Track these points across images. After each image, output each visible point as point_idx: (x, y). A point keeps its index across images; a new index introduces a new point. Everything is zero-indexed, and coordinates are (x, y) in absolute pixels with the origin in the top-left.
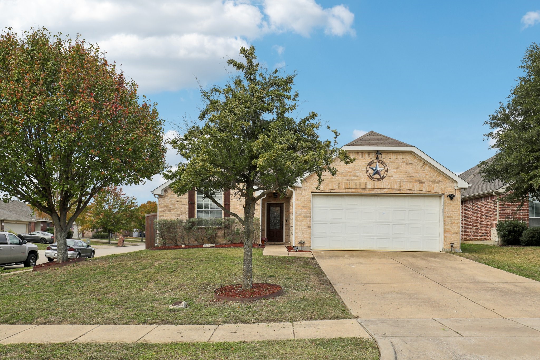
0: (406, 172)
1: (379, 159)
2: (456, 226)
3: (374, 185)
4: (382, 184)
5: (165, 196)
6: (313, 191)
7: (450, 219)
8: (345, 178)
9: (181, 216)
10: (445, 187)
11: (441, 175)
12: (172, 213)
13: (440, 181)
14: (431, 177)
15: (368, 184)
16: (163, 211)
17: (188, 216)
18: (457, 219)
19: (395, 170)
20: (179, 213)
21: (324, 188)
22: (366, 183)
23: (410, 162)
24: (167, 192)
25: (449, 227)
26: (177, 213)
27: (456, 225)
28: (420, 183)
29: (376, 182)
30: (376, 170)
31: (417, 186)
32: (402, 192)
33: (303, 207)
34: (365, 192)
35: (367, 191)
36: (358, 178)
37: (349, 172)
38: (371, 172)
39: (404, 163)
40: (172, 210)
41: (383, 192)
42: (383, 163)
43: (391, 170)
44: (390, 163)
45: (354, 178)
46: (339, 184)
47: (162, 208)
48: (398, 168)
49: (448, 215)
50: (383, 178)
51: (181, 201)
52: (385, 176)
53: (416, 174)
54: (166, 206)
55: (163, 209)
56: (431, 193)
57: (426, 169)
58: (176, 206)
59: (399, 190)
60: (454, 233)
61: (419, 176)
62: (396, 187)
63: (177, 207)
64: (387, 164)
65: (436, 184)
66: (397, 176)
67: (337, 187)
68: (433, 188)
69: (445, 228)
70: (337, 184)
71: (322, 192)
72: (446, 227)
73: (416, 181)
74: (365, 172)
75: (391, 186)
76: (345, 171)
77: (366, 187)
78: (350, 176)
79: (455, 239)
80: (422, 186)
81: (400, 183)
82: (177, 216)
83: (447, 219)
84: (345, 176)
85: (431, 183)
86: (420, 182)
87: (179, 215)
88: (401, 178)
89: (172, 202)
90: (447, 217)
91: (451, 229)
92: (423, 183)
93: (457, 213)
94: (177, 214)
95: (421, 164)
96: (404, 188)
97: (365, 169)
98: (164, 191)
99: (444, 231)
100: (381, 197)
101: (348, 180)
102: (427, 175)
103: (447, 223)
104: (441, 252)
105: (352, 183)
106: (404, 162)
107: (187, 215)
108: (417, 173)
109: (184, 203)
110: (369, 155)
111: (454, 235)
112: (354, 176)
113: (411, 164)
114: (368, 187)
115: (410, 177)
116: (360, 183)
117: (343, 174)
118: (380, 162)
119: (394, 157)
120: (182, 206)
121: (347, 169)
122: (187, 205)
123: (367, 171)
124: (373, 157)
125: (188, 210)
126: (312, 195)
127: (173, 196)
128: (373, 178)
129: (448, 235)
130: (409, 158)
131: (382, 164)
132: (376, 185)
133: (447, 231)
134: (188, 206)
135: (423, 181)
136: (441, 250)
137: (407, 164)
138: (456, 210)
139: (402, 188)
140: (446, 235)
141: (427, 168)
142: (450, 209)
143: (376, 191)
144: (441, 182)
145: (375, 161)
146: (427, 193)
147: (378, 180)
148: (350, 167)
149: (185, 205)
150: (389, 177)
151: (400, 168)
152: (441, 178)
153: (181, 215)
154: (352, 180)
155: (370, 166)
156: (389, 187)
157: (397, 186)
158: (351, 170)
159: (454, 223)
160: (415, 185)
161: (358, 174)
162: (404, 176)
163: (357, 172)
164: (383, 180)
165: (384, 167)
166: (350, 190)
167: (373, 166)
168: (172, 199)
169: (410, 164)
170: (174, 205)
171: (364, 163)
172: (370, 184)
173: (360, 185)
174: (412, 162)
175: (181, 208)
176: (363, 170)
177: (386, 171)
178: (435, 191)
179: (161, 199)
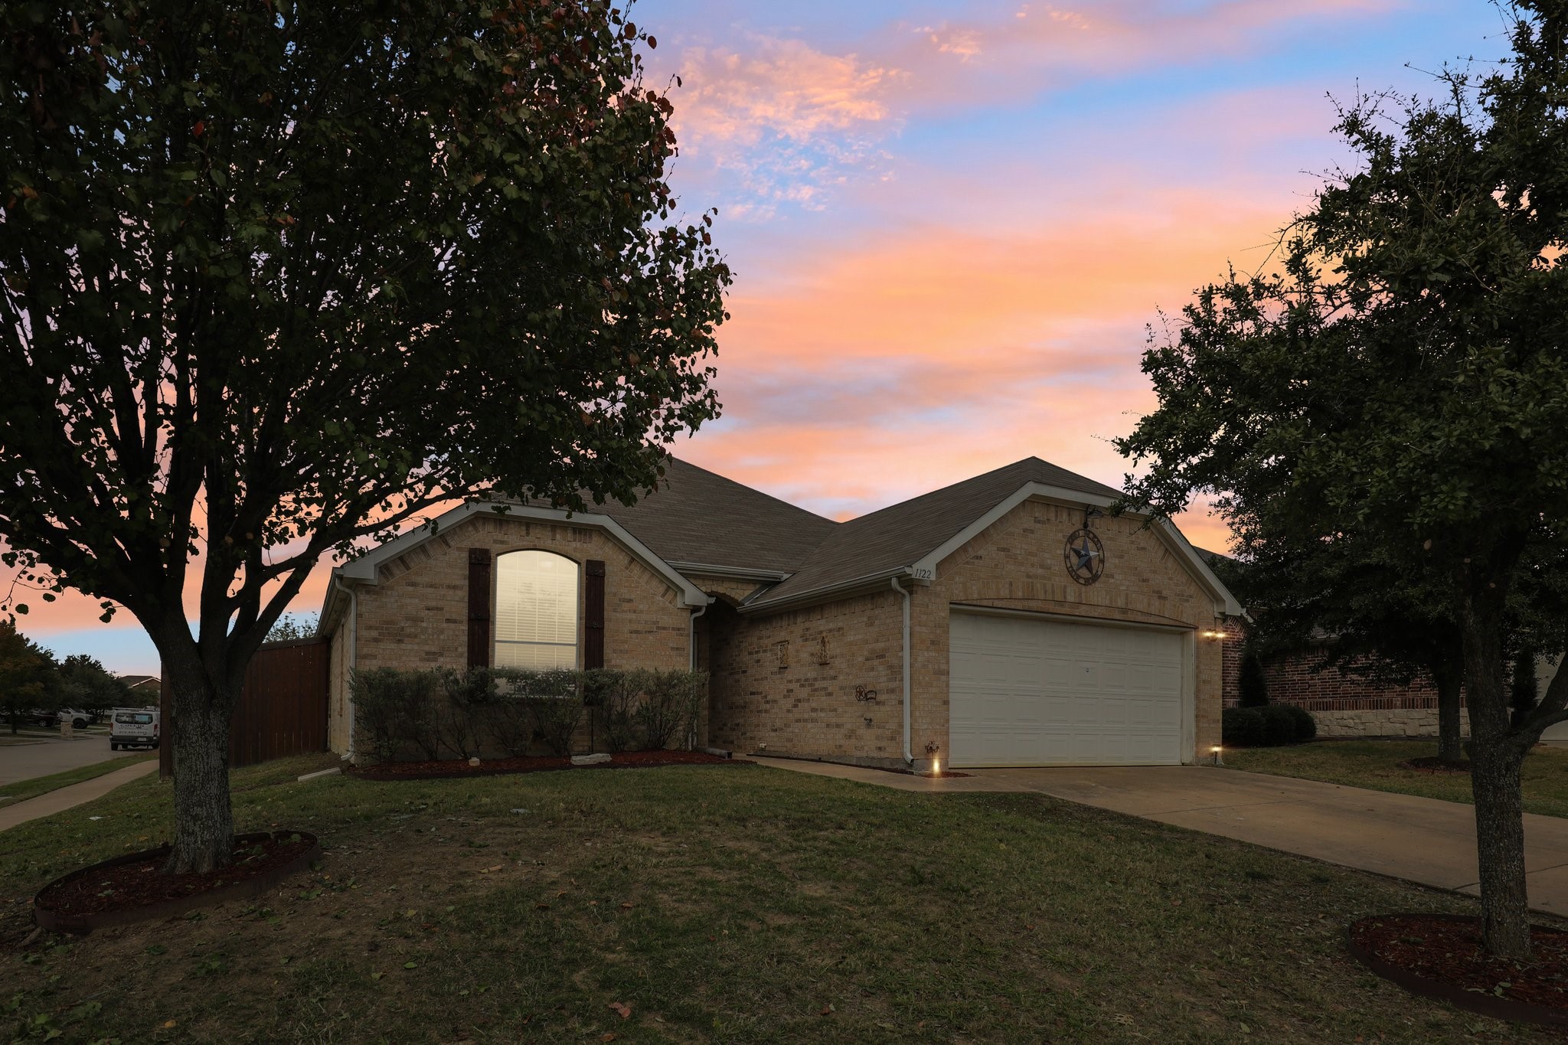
0: (1136, 568)
2: (1216, 704)
4: (1094, 593)
5: (383, 588)
6: (954, 599)
7: (1206, 687)
8: (1023, 569)
9: (441, 659)
10: (1200, 609)
11: (1193, 583)
12: (409, 647)
13: (1191, 596)
15: (1068, 590)
16: (376, 640)
17: (464, 661)
18: (1217, 687)
19: (1117, 561)
20: (433, 649)
21: (979, 594)
22: (1065, 587)
23: (1142, 545)
24: (392, 574)
25: (1205, 706)
26: (427, 648)
27: (1216, 701)
28: (1159, 597)
29: (1083, 588)
30: (1086, 555)
31: (1155, 605)
32: (1130, 616)
33: (933, 643)
34: (1063, 611)
35: (1066, 610)
36: (1049, 572)
37: (1031, 554)
38: (1074, 559)
40: (409, 636)
41: (1096, 615)
42: (1096, 540)
43: (1111, 560)
44: (1110, 541)
45: (1040, 571)
46: (1011, 584)
47: (371, 627)
49: (1203, 677)
50: (1095, 578)
51: (441, 609)
52: (1099, 573)
53: (1153, 576)
54: (387, 623)
55: (375, 633)
56: (1177, 623)
57: (1169, 563)
58: (424, 625)
59: (1124, 611)
61: (1159, 580)
62: (1119, 603)
63: (426, 628)
64: (1103, 542)
66: (1121, 577)
67: (1007, 594)
70: (1007, 586)
71: (975, 602)
72: (1201, 706)
73: (1154, 592)
74: (1063, 558)
75: (1110, 600)
76: (1023, 552)
77: (1065, 597)
78: (1033, 565)
80: (1163, 605)
81: (1127, 595)
82: (428, 660)
83: (1203, 686)
84: (1023, 564)
85: (1177, 598)
86: (1160, 595)
87: (431, 656)
88: (1128, 583)
89: (411, 610)
90: (1203, 681)
91: (1209, 710)
92: (1165, 598)
93: (1217, 673)
94: (427, 653)
95: (1162, 551)
96: (1133, 606)
97: (1063, 552)
98: (381, 572)
99: (1197, 716)
100: (1082, 629)
101: (1029, 577)
102: (1170, 579)
103: (1202, 696)
105: (1038, 585)
107: (461, 655)
108: (1155, 572)
109: (454, 616)
110: (1069, 514)
111: (1214, 725)
112: (1042, 566)
113: (1144, 549)
114: (1068, 598)
115: (1143, 581)
116: (1053, 585)
117: (1020, 558)
118: (1091, 535)
119: (1115, 526)
120: (445, 625)
121: (1026, 547)
122: (461, 622)
123: (1067, 557)
124: (1077, 518)
125: (466, 639)
126: (951, 609)
127: (411, 589)
128: (1079, 577)
129: (1204, 725)
131: (1094, 542)
132: (1081, 595)
133: (1202, 716)
134: (465, 627)
135: (1165, 593)
136: (1187, 762)
137: (1138, 548)
138: (1216, 668)
139: (1130, 607)
140: (1201, 725)
142: (1207, 665)
143: (1083, 610)
145: (1081, 532)
146: (1171, 622)
147: (1086, 582)
148: (1033, 541)
149: (455, 621)
150: (1107, 576)
152: (1192, 589)
153: (441, 655)
154: (1037, 577)
155: (1072, 544)
156: (1107, 603)
157: (1121, 602)
158: (1034, 549)
159: (1213, 697)
160: (1152, 601)
161: (1049, 562)
162: (1134, 578)
163: (1047, 555)
164: (1097, 584)
165: (1099, 550)
166: (1033, 604)
167: (1078, 544)
168: (408, 601)
169: (1142, 548)
170: (416, 620)
171: (1060, 535)
172: (1071, 592)
173: (1053, 592)
175: (442, 631)
176: (1058, 552)
177: (1103, 561)
178: (1185, 620)
179: (367, 597)
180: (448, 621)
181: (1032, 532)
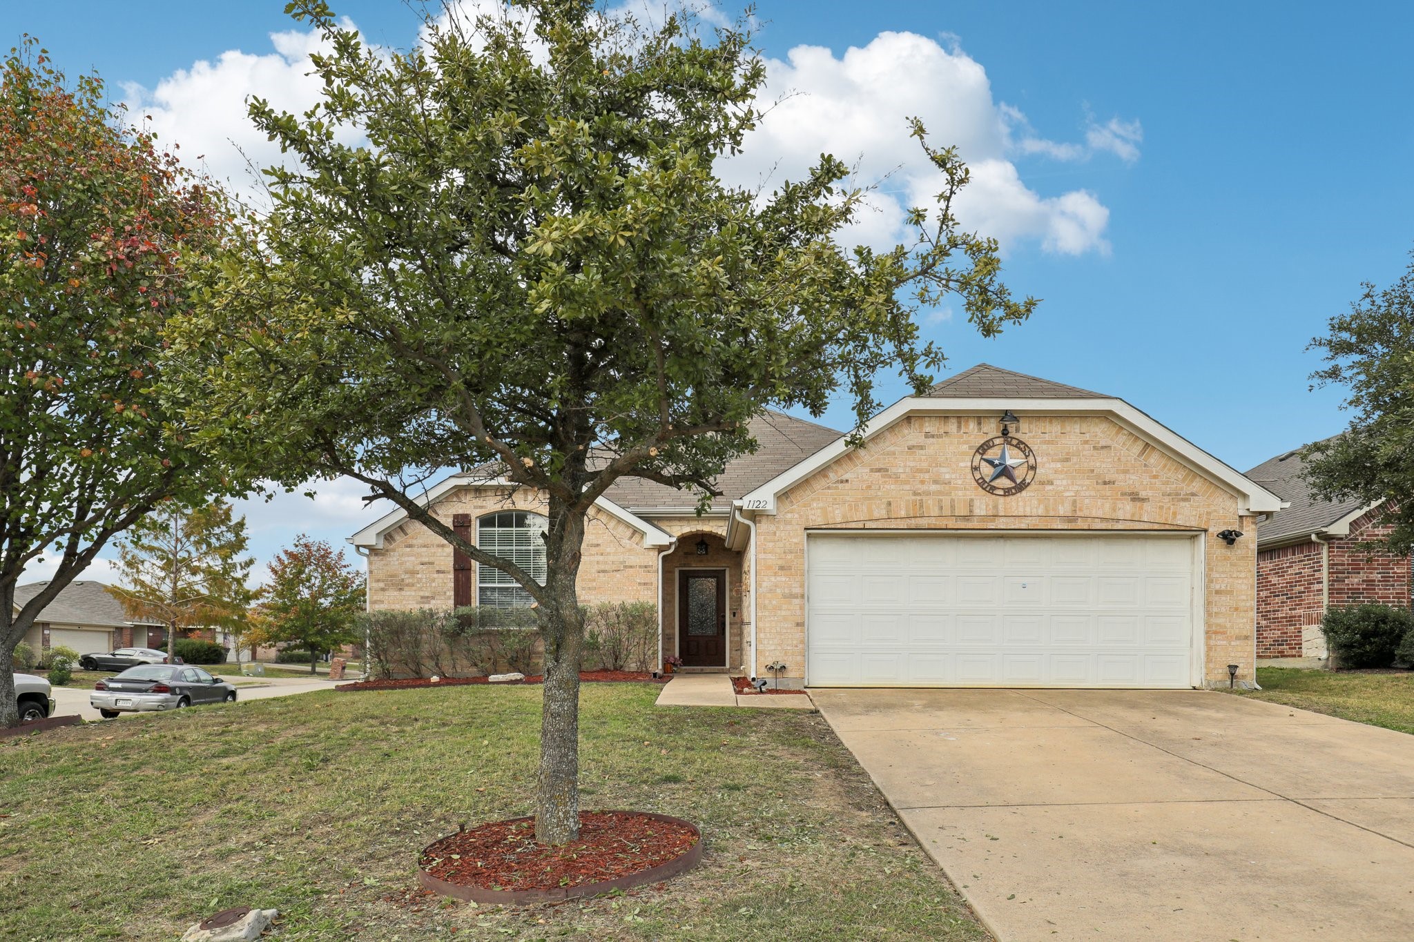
0: (1092, 471)
1: (1010, 435)
2: (1243, 618)
3: (996, 507)
4: (1020, 504)
5: (387, 551)
6: (811, 525)
7: (1223, 598)
8: (907, 487)
9: (433, 602)
10: (1209, 510)
11: (1198, 479)
12: (408, 593)
13: (1193, 494)
14: (1167, 483)
15: (977, 503)
16: (383, 590)
17: (451, 602)
18: (1244, 597)
19: (1059, 465)
20: (426, 594)
21: (844, 517)
22: (972, 500)
23: (1103, 443)
24: (394, 540)
25: (1221, 621)
26: (422, 594)
27: (1242, 614)
28: (1133, 500)
29: (1001, 500)
30: (1001, 464)
31: (1126, 509)
32: (1081, 524)
33: (782, 568)
34: (970, 525)
35: (975, 524)
36: (947, 487)
37: (920, 471)
38: (987, 471)
39: (1086, 446)
40: (407, 585)
41: (1023, 526)
42: (1022, 446)
43: (1047, 465)
44: (1044, 447)
45: (934, 487)
46: (889, 504)
47: (378, 581)
48: (1067, 460)
49: (1218, 587)
50: (1021, 487)
51: (432, 562)
52: (1027, 481)
53: (1122, 476)
54: (391, 576)
55: (382, 585)
56: (1167, 527)
57: (1152, 461)
58: (419, 576)
59: (1070, 519)
60: (1238, 638)
61: (1132, 481)
62: (1061, 513)
63: (421, 579)
64: (1034, 448)
65: (1183, 504)
66: (1065, 482)
67: (883, 514)
68: (1175, 514)
69: (1208, 624)
70: (883, 506)
71: (839, 526)
72: (1213, 620)
73: (1123, 494)
74: (969, 470)
75: (1047, 510)
76: (908, 470)
77: (971, 511)
78: (922, 482)
79: (1242, 654)
80: (1141, 508)
81: (1075, 502)
82: (423, 603)
83: (1217, 598)
84: (907, 482)
85: (1167, 499)
86: (1135, 498)
87: (426, 599)
88: (1077, 488)
89: (409, 566)
90: (1217, 592)
91: (1228, 625)
92: (1143, 500)
93: (1245, 581)
94: (422, 597)
95: (1138, 447)
96: (1086, 513)
97: (969, 464)
98: (385, 538)
99: (1207, 632)
100: (1016, 542)
101: (915, 494)
102: (1155, 477)
103: (1215, 610)
104: (1194, 688)
105: (930, 502)
106: (1086, 442)
107: (449, 598)
108: (1126, 472)
109: (443, 568)
110: (979, 424)
111: (1238, 642)
112: (936, 482)
113: (1106, 447)
114: (977, 512)
115: (1105, 483)
116: (953, 501)
117: (902, 476)
118: (1014, 442)
119: (1055, 428)
120: (436, 575)
121: (912, 464)
122: (449, 572)
123: (975, 469)
124: (991, 429)
125: (452, 585)
126: (809, 535)
127: (408, 550)
128: (994, 488)
129: (1219, 643)
130: (1100, 432)
131: (1019, 448)
132: (1000, 507)
133: (1216, 633)
134: (452, 576)
135: (1143, 494)
136: (1197, 686)
137: (1095, 448)
138: (1243, 575)
139: (1079, 514)
140: (1212, 643)
141: (1154, 459)
142: (1223, 572)
143: (1001, 523)
144: (1196, 498)
145: (997, 441)
146: (1156, 527)
147: (1008, 492)
148: (924, 457)
149: (443, 572)
150: (1042, 483)
151: (1074, 459)
152: (1197, 485)
153: (433, 598)
154: (928, 493)
155: (982, 454)
156: (1041, 512)
157: (1065, 509)
158: (925, 465)
159: (1236, 609)
160: (1120, 505)
161: (947, 476)
162: (1087, 482)
163: (943, 470)
164: (1024, 493)
165: (1027, 457)
166: (924, 522)
167: (992, 454)
168: (407, 559)
169: (1103, 447)
170: (413, 573)
171: (965, 447)
172: (983, 504)
173: (953, 507)
174: (1109, 443)
175: (433, 580)
176: (962, 464)
177: (1033, 468)
178: (1179, 522)
179: (376, 558)
180: (438, 572)
181: (922, 448)
